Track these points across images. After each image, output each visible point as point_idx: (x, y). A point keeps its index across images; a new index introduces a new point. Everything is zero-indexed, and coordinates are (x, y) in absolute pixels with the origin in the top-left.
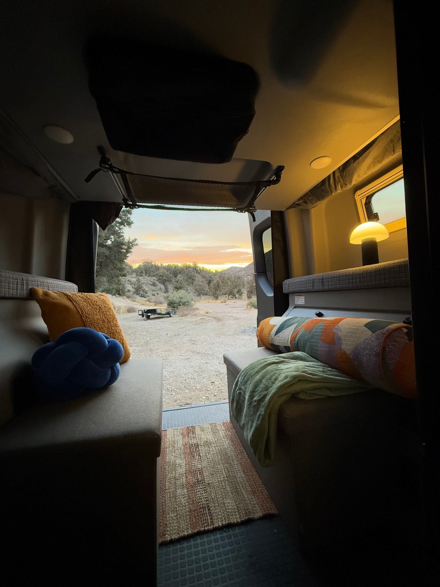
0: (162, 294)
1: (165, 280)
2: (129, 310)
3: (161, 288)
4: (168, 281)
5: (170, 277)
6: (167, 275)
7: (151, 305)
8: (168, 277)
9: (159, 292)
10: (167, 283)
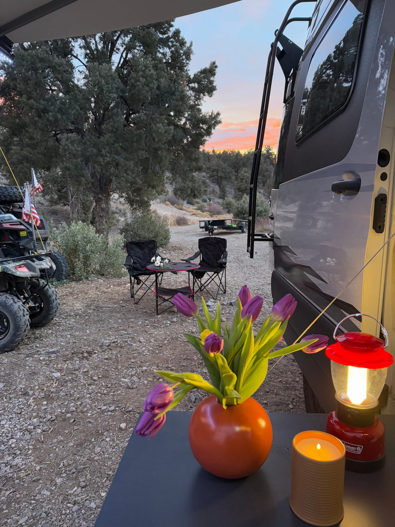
0: (216, 200)
1: (221, 177)
2: (179, 221)
3: (215, 189)
4: (225, 178)
5: (228, 173)
6: (225, 168)
7: (206, 216)
8: (226, 173)
9: (212, 197)
10: (224, 182)
